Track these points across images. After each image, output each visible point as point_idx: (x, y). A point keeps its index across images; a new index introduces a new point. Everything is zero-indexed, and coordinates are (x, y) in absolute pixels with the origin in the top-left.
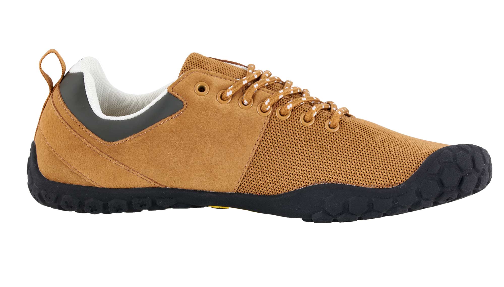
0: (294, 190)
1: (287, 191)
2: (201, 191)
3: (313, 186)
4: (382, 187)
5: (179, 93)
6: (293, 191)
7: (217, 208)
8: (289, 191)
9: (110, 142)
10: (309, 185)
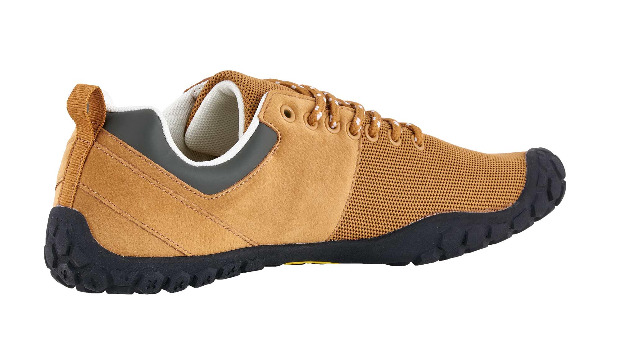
0: (401, 227)
1: (393, 230)
2: (292, 244)
3: (424, 219)
4: (497, 210)
5: (272, 122)
6: (401, 229)
7: (295, 264)
8: (395, 229)
9: (211, 195)
10: (420, 219)
